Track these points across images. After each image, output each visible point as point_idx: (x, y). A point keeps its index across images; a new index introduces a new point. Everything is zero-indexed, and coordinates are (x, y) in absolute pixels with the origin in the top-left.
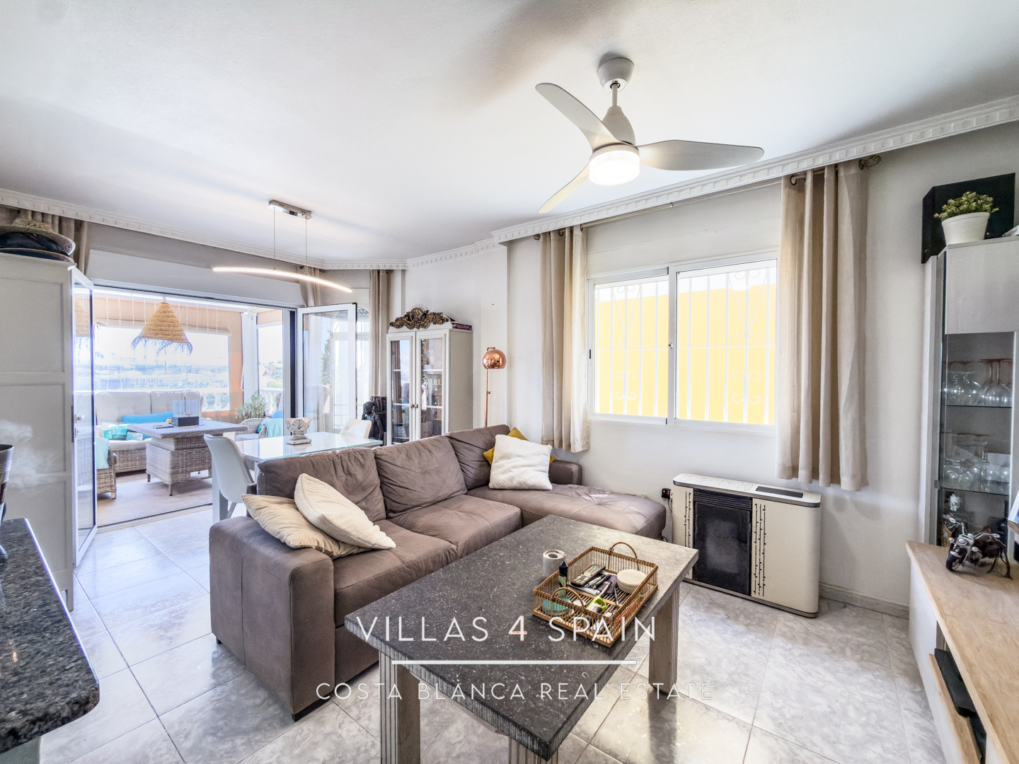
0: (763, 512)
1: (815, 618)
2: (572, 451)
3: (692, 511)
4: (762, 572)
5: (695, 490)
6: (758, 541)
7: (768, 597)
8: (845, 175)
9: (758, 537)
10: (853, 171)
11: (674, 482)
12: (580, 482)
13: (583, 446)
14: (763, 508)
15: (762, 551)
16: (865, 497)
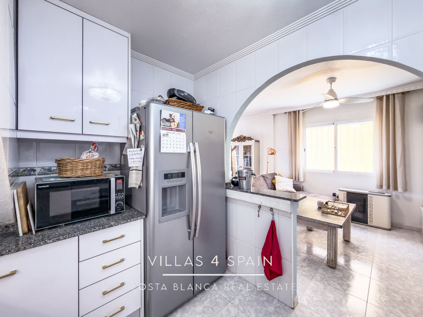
0: (371, 198)
1: (390, 230)
2: (300, 181)
3: (346, 199)
4: (371, 217)
5: (347, 192)
6: (370, 207)
7: (374, 224)
8: (397, 97)
9: (370, 206)
10: (400, 95)
11: (339, 190)
12: (303, 191)
13: (303, 179)
14: (371, 197)
15: (371, 210)
16: (406, 194)
